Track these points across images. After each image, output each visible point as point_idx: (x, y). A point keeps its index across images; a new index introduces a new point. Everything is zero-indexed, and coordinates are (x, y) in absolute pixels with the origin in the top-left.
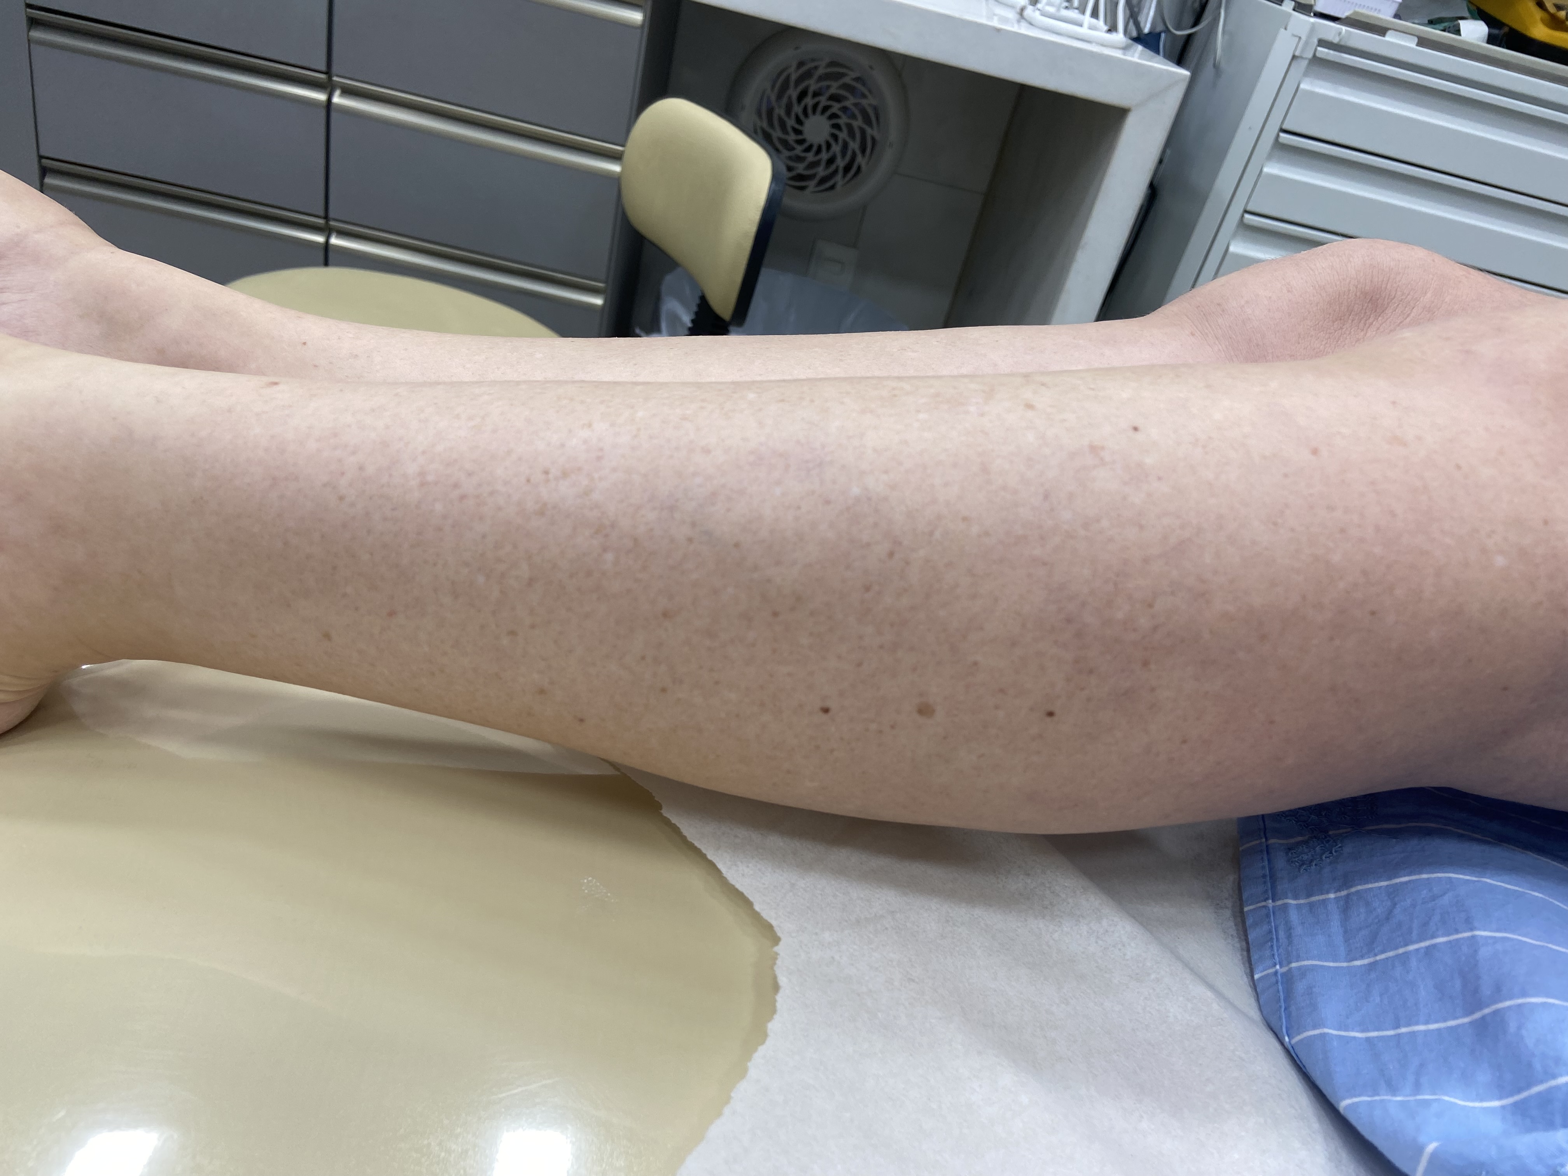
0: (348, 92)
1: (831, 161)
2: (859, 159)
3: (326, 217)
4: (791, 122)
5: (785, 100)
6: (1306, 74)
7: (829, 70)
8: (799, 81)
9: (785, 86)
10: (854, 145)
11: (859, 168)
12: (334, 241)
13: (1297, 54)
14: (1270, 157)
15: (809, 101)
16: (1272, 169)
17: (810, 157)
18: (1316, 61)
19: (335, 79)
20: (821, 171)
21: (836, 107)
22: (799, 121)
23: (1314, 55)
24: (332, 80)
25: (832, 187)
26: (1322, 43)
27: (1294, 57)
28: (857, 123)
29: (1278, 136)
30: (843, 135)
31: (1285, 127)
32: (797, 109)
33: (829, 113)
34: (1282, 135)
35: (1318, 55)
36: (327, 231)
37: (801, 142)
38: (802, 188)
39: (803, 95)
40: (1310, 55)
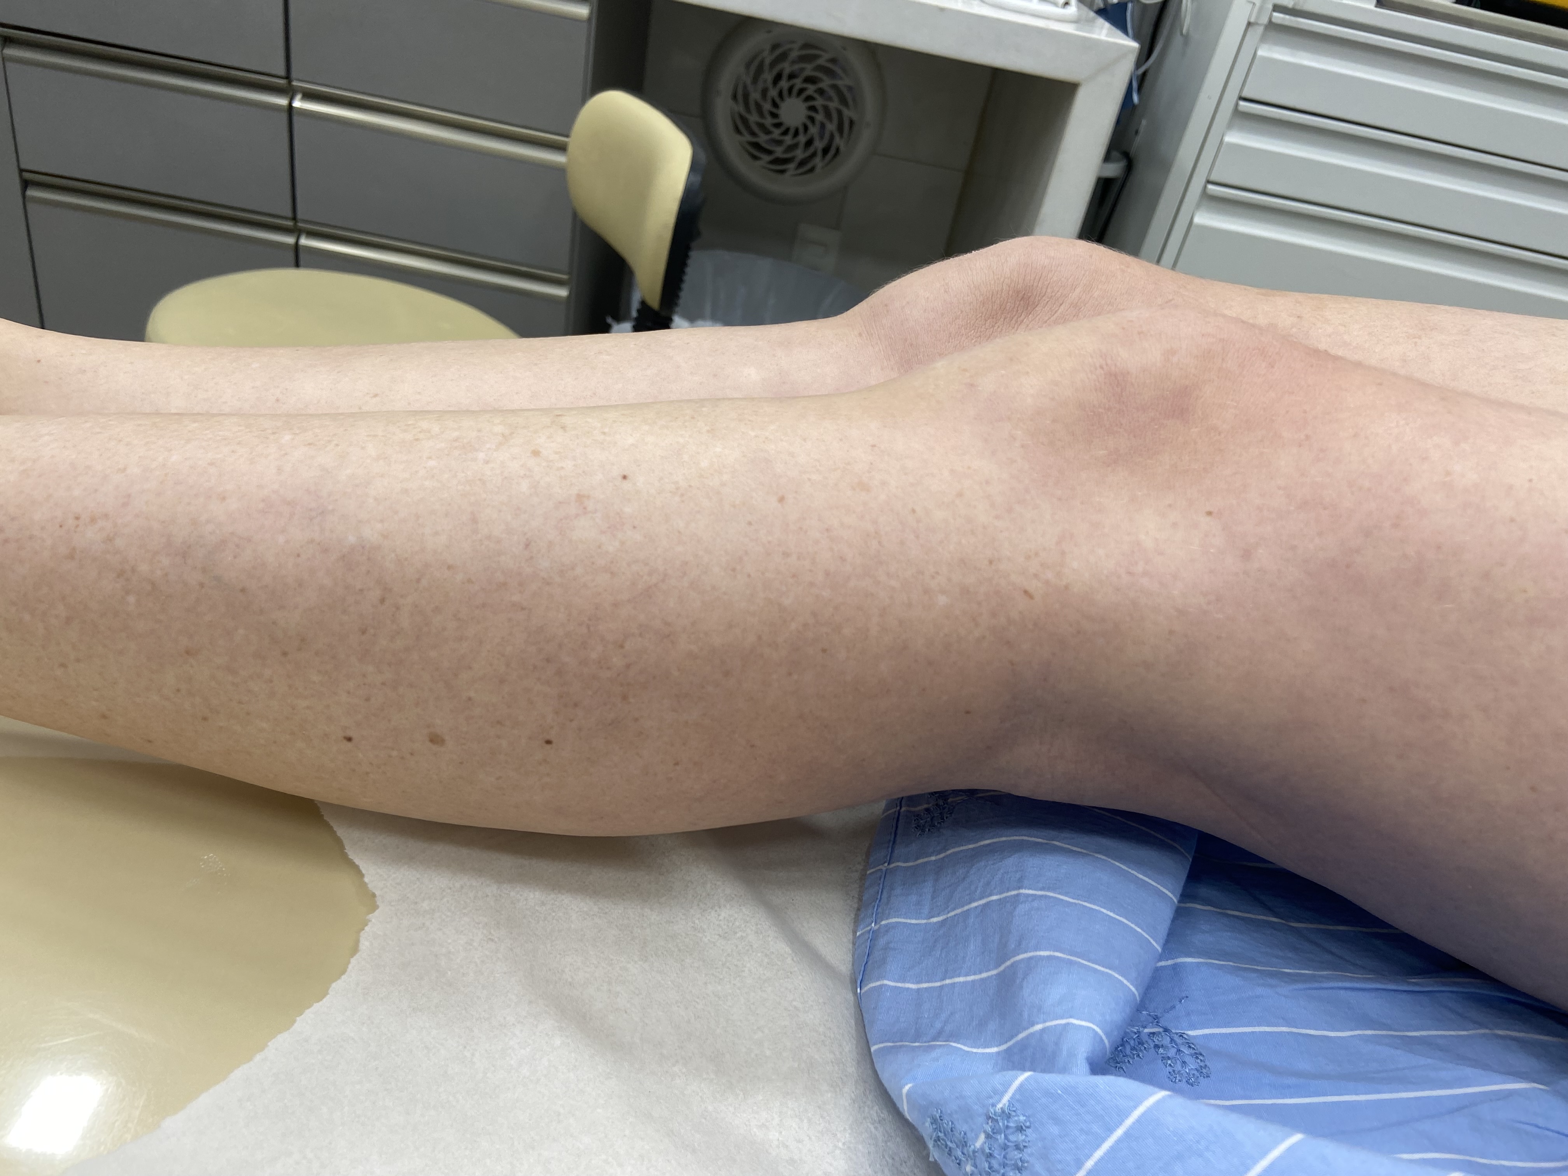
0: (309, 96)
1: (809, 143)
2: (837, 140)
3: (294, 218)
4: (767, 106)
5: (760, 85)
6: (1263, 39)
7: (804, 52)
8: (773, 64)
9: (760, 70)
10: (831, 127)
11: (838, 150)
12: (304, 241)
13: (1252, 20)
14: (1230, 126)
15: (784, 84)
16: (1233, 138)
17: (788, 140)
18: (1272, 26)
19: (295, 83)
20: (800, 154)
21: (811, 89)
22: (775, 105)
23: (1270, 22)
24: (293, 85)
25: (812, 170)
26: (1277, 8)
27: (1249, 24)
28: (834, 105)
29: (1237, 105)
30: (820, 117)
31: (1245, 94)
32: (773, 93)
33: (804, 95)
34: (1242, 103)
35: (1274, 20)
36: (297, 232)
37: (778, 125)
38: (782, 172)
39: (778, 78)
40: (1264, 20)
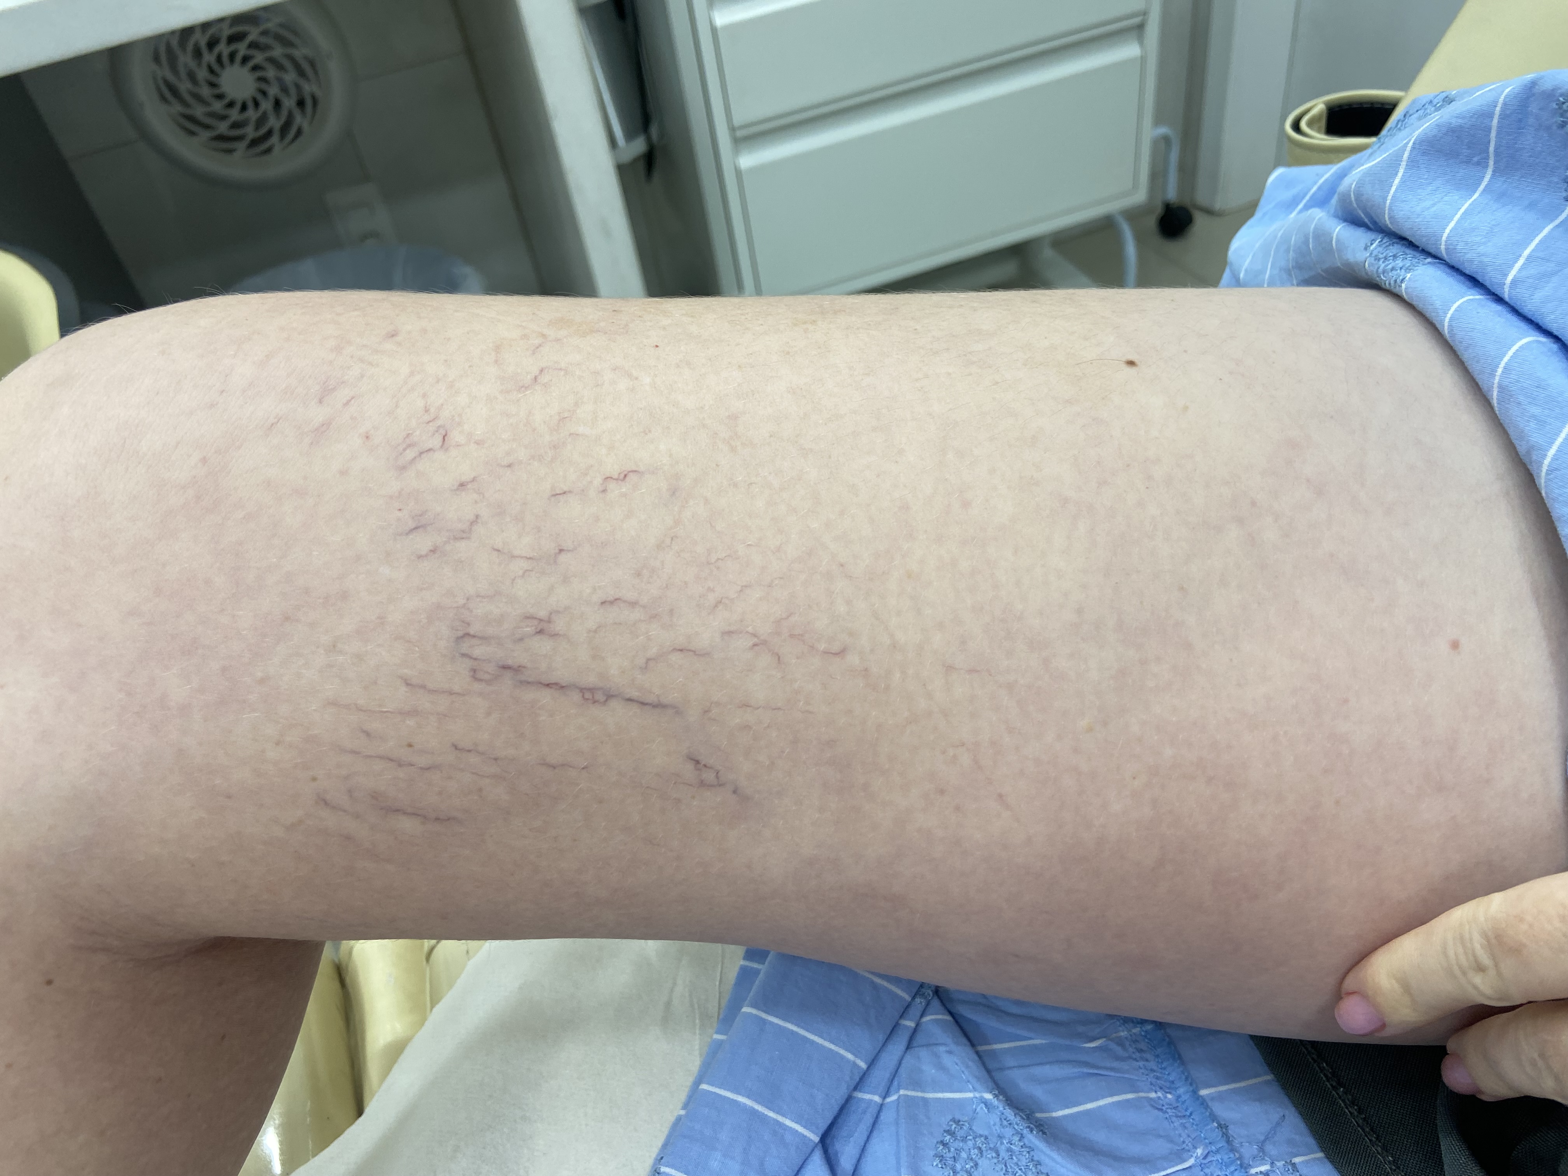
1: (277, 104)
2: (306, 88)
4: (206, 92)
5: (183, 73)
10: (290, 77)
11: (314, 98)
15: (209, 58)
20: (274, 123)
21: (242, 48)
22: (213, 85)
25: (299, 132)
28: (278, 52)
32: (202, 74)
33: (238, 59)
37: (231, 105)
38: (268, 151)
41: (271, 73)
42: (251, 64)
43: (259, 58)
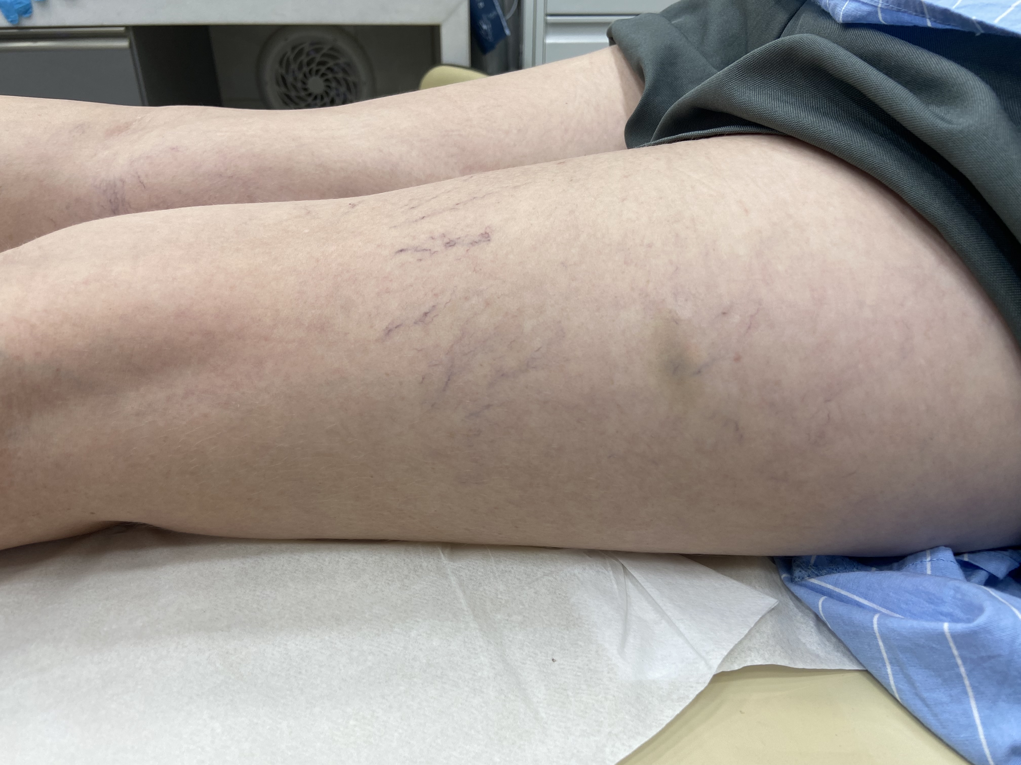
5: (291, 73)
7: (312, 48)
8: (295, 59)
9: (288, 64)
10: (343, 89)
14: (546, 33)
15: (306, 69)
16: (551, 40)
21: (323, 69)
22: (304, 83)
28: (340, 75)
32: (300, 76)
33: (320, 74)
34: (549, 18)
37: (309, 95)
39: (301, 67)
41: (334, 84)
42: (325, 78)
43: (330, 76)
